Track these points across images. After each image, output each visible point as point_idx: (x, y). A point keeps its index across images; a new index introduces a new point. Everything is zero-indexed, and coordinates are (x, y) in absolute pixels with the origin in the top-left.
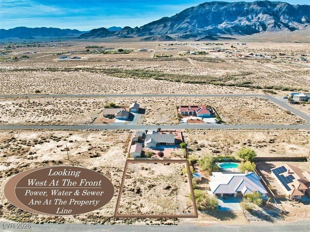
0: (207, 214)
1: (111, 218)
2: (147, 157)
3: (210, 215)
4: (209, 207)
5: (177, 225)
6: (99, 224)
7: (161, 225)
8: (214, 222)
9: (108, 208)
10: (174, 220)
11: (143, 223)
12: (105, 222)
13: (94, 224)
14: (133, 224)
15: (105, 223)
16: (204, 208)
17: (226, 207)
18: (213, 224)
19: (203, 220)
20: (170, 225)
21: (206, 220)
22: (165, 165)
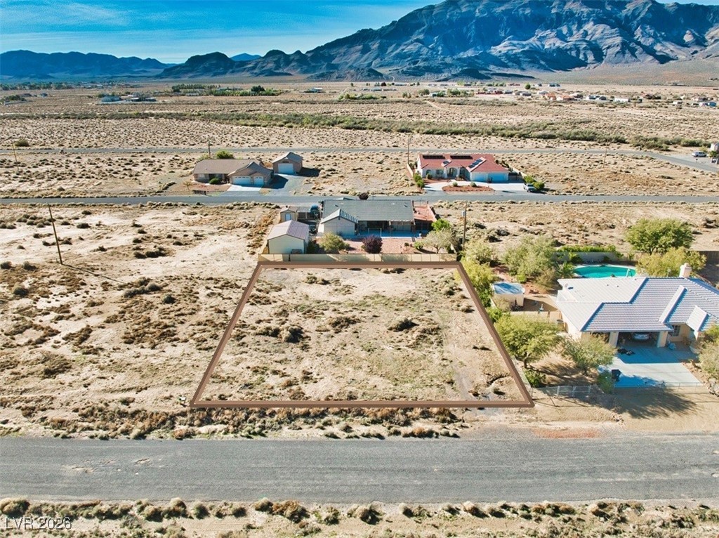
0: (572, 400)
1: (180, 418)
2: (325, 253)
3: (584, 401)
4: (574, 376)
5: (455, 436)
6: (123, 437)
7: (388, 439)
8: (608, 424)
9: (171, 384)
10: (444, 421)
11: (311, 432)
12: (150, 430)
13: (104, 438)
14: (271, 435)
15: (153, 436)
16: (553, 380)
17: (637, 375)
18: (607, 432)
19: (559, 419)
20: (427, 439)
21: (573, 419)
22: (386, 272)
